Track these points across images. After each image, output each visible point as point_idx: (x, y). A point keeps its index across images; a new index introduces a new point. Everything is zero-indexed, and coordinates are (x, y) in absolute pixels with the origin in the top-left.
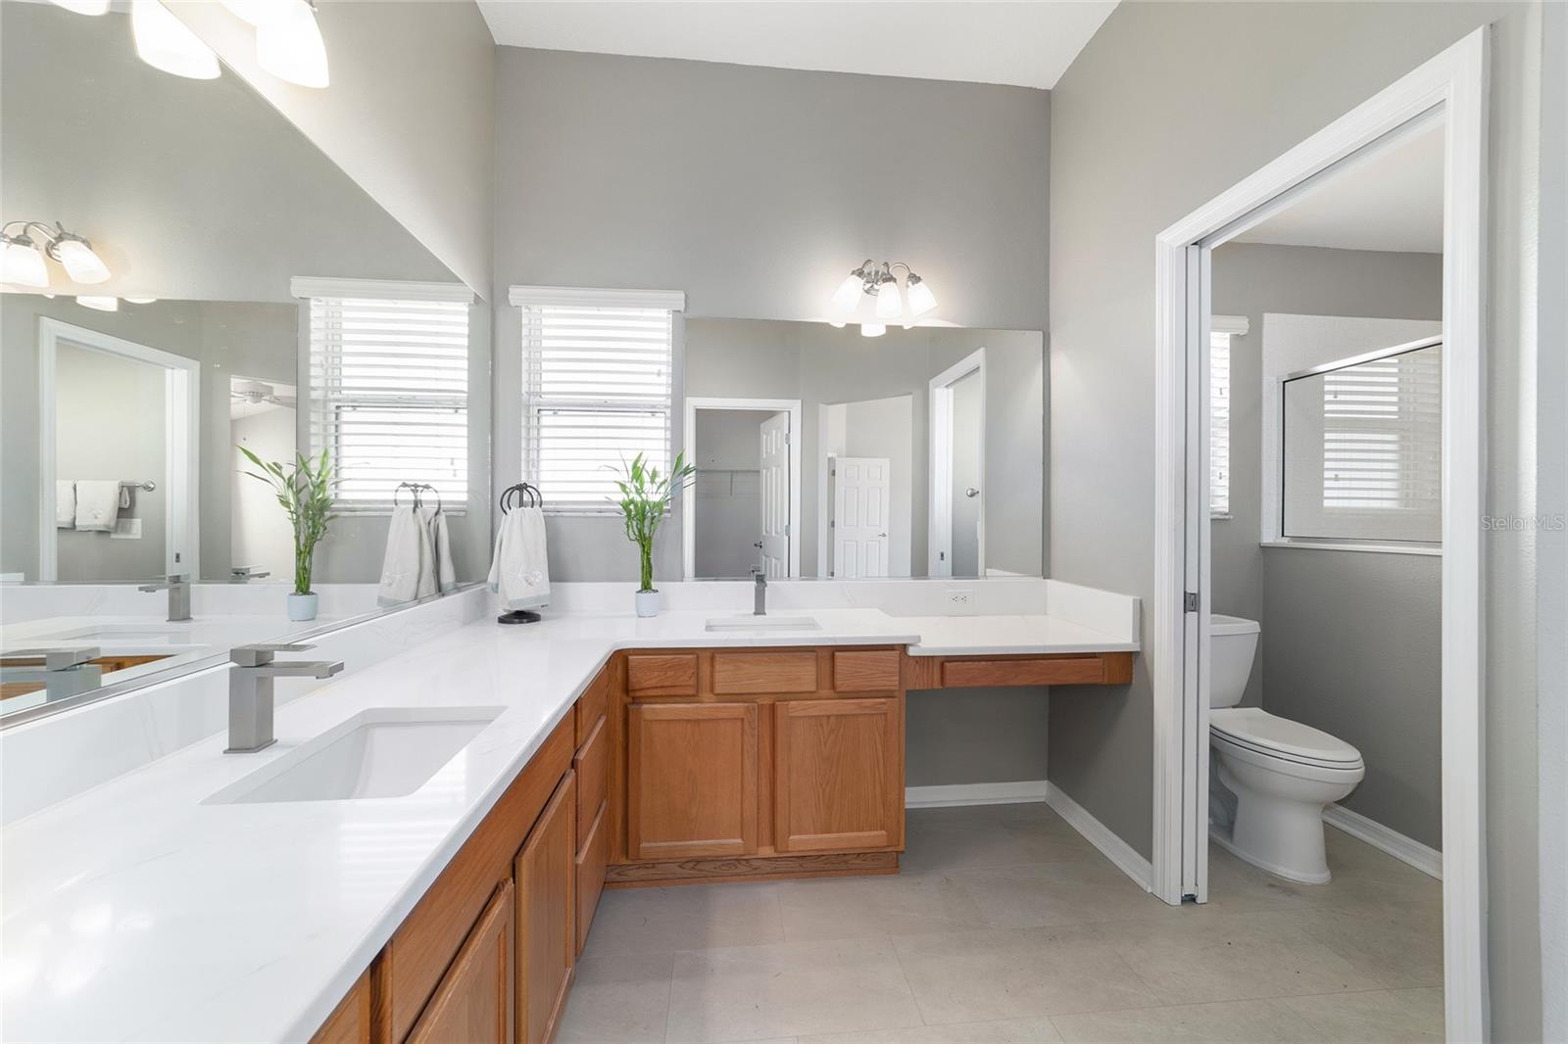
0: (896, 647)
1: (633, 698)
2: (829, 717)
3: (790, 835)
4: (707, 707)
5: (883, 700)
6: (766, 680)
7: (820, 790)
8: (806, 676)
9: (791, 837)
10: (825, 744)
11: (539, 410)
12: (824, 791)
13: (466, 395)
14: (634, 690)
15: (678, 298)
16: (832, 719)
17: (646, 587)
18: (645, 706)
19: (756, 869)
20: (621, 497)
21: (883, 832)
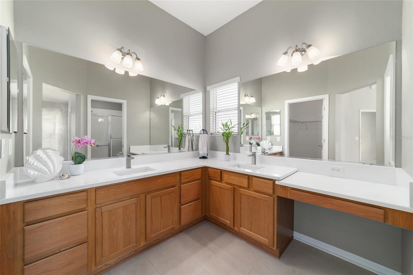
0: (273, 180)
1: (210, 179)
2: (251, 197)
3: (241, 227)
4: (223, 185)
5: (267, 196)
6: (236, 181)
7: (249, 218)
8: (245, 182)
9: (241, 228)
10: (250, 204)
11: (215, 112)
12: (250, 218)
13: (202, 111)
14: (210, 177)
15: (238, 79)
16: (252, 198)
17: (228, 154)
18: (211, 181)
19: (238, 233)
20: (222, 132)
21: (267, 240)
